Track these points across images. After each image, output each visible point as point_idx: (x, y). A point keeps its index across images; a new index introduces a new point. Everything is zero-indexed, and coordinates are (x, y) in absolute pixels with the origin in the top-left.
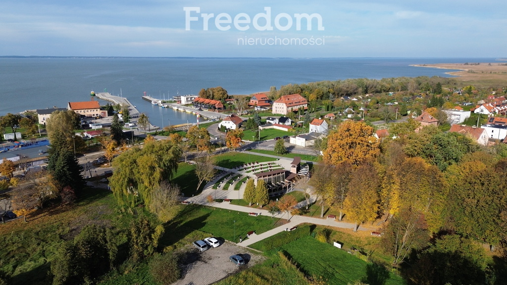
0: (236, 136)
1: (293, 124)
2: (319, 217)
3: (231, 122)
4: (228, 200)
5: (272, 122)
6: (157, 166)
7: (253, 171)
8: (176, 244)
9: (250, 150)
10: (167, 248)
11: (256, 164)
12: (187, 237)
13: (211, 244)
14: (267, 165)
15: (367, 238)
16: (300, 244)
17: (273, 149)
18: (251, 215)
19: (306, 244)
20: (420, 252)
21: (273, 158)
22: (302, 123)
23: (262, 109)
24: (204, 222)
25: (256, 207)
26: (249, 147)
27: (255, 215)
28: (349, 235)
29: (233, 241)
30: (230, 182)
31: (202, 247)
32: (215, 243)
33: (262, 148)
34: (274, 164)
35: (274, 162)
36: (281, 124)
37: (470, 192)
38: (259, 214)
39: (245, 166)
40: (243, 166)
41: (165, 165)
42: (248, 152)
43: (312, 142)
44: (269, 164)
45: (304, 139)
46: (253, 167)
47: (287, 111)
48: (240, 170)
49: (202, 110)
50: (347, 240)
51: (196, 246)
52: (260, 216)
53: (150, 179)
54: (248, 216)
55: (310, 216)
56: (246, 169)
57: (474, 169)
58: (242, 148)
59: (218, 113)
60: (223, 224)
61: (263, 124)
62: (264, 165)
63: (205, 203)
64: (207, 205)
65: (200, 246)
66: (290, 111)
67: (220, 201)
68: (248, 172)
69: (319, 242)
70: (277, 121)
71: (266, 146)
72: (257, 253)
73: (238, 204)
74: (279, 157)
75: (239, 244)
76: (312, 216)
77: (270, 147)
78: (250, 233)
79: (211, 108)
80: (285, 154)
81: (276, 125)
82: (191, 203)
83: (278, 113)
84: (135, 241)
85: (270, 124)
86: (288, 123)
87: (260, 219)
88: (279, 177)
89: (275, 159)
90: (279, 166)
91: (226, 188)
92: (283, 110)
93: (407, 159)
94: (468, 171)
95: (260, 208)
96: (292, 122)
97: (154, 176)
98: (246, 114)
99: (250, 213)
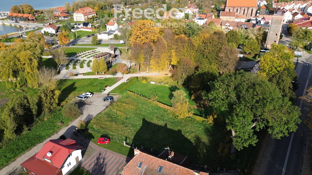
0: (65, 36)
1: (93, 27)
2: (137, 73)
3: (50, 28)
4: (81, 74)
5: (79, 26)
6: (33, 58)
7: (85, 56)
8: (66, 100)
9: (74, 45)
10: (62, 103)
11: (84, 53)
12: (70, 96)
13: (88, 96)
14: (91, 52)
15: (164, 78)
16: (135, 86)
17: (90, 43)
18: (100, 79)
19: (137, 86)
20: (193, 75)
21: (92, 48)
22: (99, 26)
23: (65, 19)
24: (74, 87)
25: (100, 74)
26: (73, 43)
27: (103, 78)
28: (155, 78)
29: (98, 92)
30: (74, 65)
31: (84, 98)
32: (90, 95)
33: (82, 43)
34: (95, 51)
35: (95, 50)
36: (84, 27)
37: (205, 47)
38: (104, 78)
39: (78, 55)
40: (76, 54)
41: (38, 57)
42: (73, 46)
43: (112, 36)
44: (93, 51)
45: (107, 35)
46: (84, 54)
47: (85, 19)
48: (77, 57)
49: (19, 22)
50: (155, 80)
51: (80, 99)
52: (105, 78)
53: (31, 67)
54: (99, 79)
55: (132, 73)
56: (80, 56)
57: (206, 37)
58: (68, 45)
59: (32, 23)
60: (86, 86)
61: (73, 28)
62: (90, 52)
63: (67, 78)
64: (69, 78)
65: (83, 98)
66: (87, 19)
67: (77, 75)
68: (82, 57)
69: (143, 84)
70: (82, 25)
71: (83, 42)
72: (116, 95)
73: (89, 75)
74: (97, 47)
75: (103, 93)
76: (133, 73)
77: (86, 42)
78: (106, 87)
79: (25, 20)
80: (98, 45)
81: (81, 28)
82: (58, 79)
83: (78, 20)
84: (45, 101)
85: (78, 28)
86: (90, 26)
87: (106, 80)
88: (107, 57)
89: (95, 48)
90: (99, 52)
91: (74, 68)
92: (81, 18)
93: (176, 37)
94: (203, 38)
95: (103, 75)
96: (92, 26)
97: (33, 64)
98: (56, 23)
99: (100, 78)
